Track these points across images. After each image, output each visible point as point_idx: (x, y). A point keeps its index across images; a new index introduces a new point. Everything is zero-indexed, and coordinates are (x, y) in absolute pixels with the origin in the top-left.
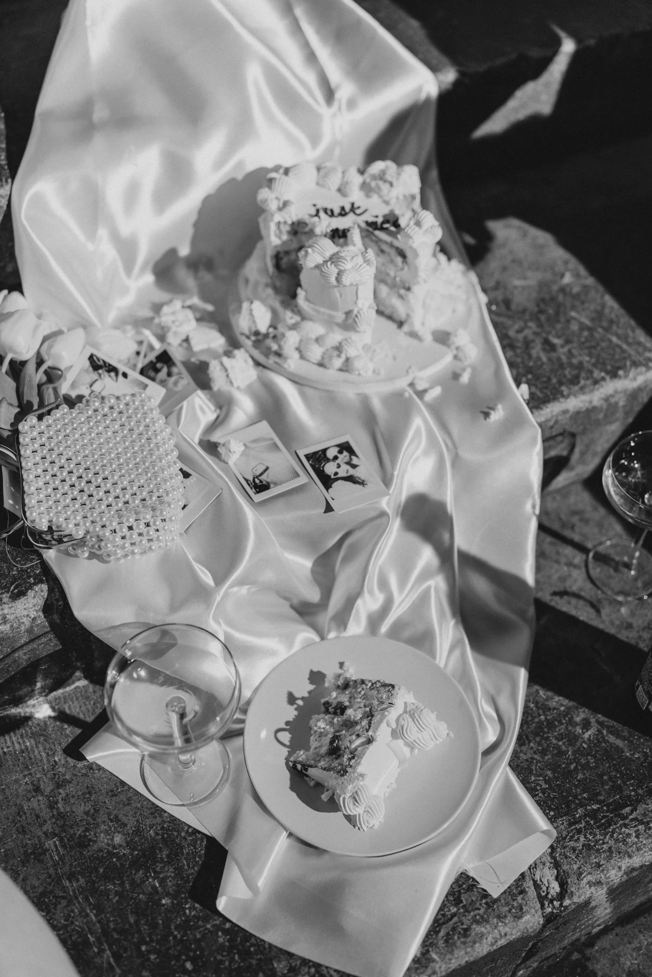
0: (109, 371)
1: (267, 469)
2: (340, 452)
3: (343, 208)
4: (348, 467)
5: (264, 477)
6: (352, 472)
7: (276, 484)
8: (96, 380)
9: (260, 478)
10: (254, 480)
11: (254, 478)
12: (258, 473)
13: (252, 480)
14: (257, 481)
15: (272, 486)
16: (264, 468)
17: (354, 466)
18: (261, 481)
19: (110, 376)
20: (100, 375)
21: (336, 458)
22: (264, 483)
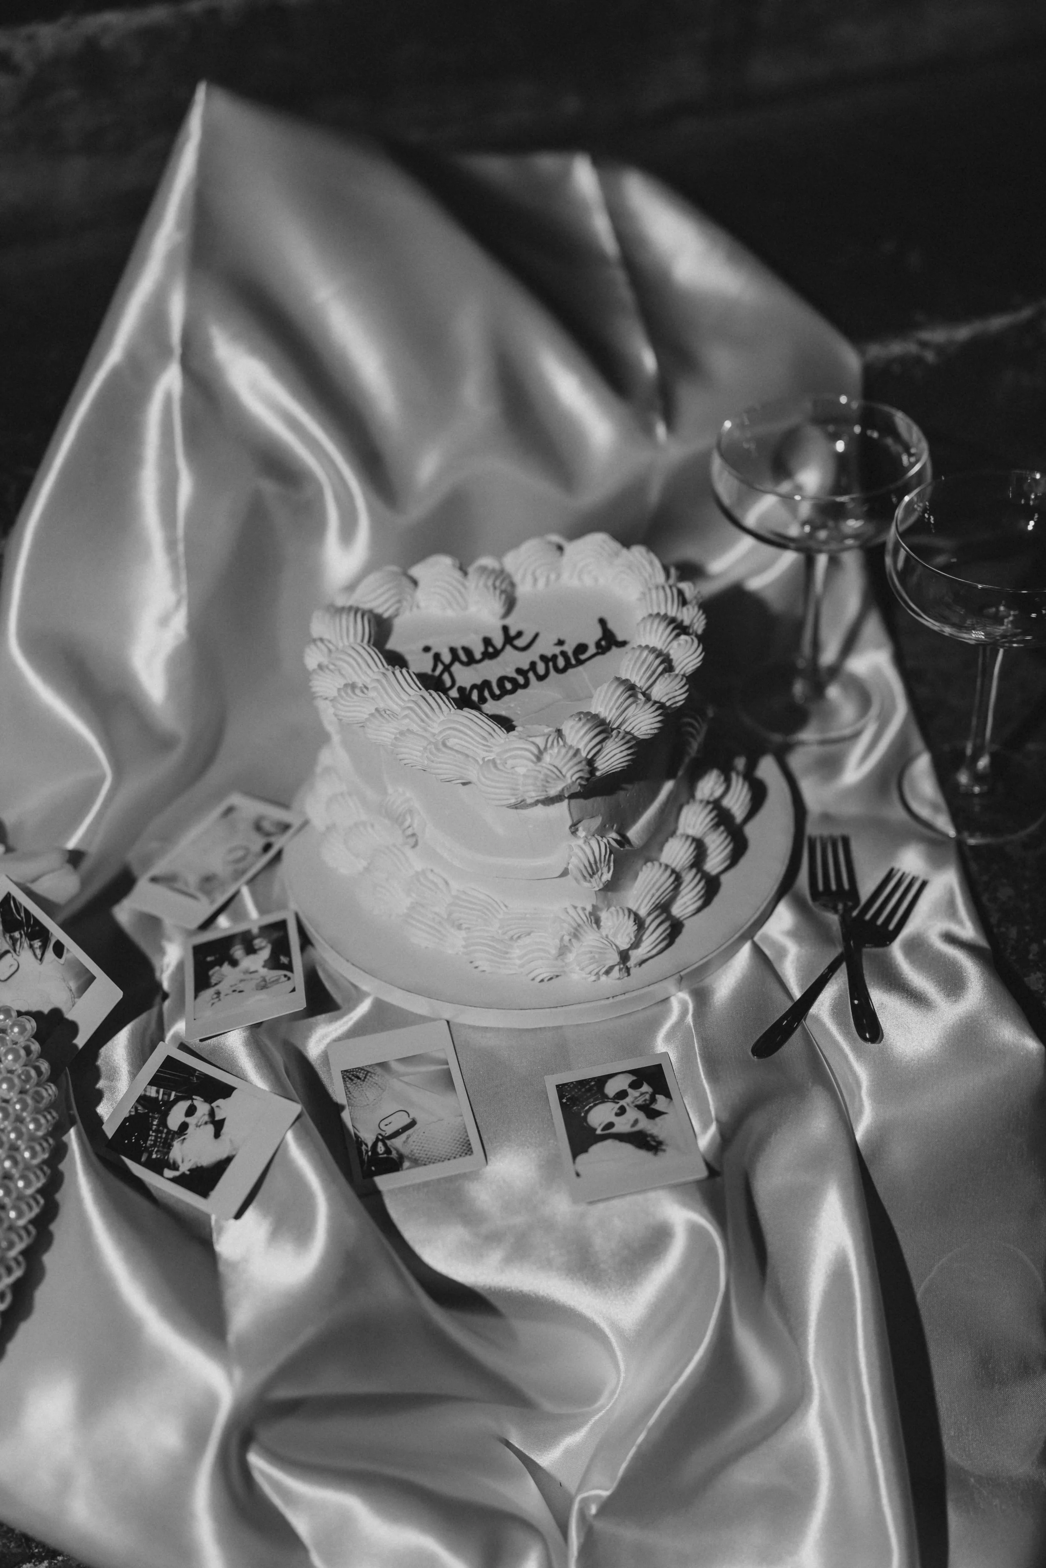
0: (31, 937)
1: (413, 1123)
2: (634, 1085)
3: (487, 642)
4: (641, 1116)
5: (397, 1143)
6: (645, 1124)
7: (416, 1162)
8: (7, 952)
9: (388, 1142)
10: (375, 1145)
11: (377, 1140)
12: (389, 1131)
13: (370, 1145)
14: (381, 1148)
15: (406, 1164)
16: (407, 1121)
17: (652, 1114)
18: (388, 1151)
19: (31, 946)
20: (14, 941)
21: (622, 1095)
22: (394, 1155)
